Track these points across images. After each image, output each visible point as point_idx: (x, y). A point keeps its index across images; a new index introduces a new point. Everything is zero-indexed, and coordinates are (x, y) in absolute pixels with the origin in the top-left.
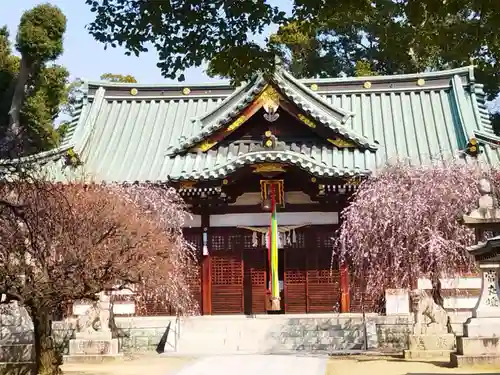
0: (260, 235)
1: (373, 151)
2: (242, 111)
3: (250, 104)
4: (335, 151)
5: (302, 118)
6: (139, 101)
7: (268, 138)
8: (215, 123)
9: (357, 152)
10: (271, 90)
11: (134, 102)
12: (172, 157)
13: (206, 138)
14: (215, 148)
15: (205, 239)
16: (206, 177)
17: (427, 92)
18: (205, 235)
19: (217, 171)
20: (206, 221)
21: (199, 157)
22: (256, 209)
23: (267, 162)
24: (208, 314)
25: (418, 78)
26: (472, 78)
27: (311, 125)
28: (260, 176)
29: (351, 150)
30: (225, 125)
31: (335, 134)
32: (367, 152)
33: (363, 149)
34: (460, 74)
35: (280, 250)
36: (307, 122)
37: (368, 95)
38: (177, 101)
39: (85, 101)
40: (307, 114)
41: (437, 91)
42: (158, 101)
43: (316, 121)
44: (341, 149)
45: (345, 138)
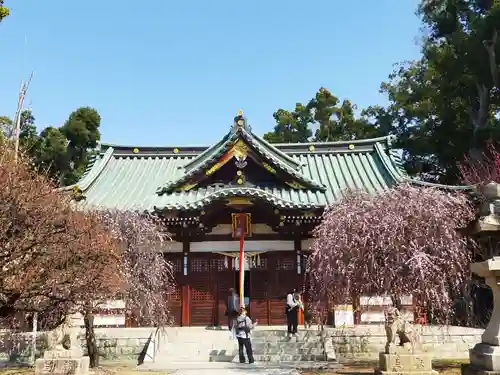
0: (230, 259)
1: (323, 191)
2: (218, 159)
3: (224, 153)
4: (292, 191)
5: (266, 165)
6: (139, 158)
7: (239, 177)
8: (196, 168)
9: (309, 192)
10: (241, 143)
11: (135, 159)
12: (160, 194)
13: (188, 180)
14: (196, 189)
15: (185, 262)
16: (187, 208)
17: (357, 154)
18: (186, 258)
19: (196, 204)
20: (186, 248)
21: (182, 195)
22: (228, 238)
23: (239, 196)
24: (186, 325)
25: (349, 145)
26: (390, 144)
27: (273, 171)
28: (232, 209)
29: (305, 191)
30: (204, 170)
31: (292, 178)
32: (318, 192)
33: (314, 189)
34: (381, 142)
35: (246, 272)
36: (269, 168)
37: (313, 155)
38: (168, 158)
39: (98, 157)
40: (270, 162)
41: (364, 154)
42: (154, 158)
43: (277, 167)
44: (296, 190)
45: (301, 181)
